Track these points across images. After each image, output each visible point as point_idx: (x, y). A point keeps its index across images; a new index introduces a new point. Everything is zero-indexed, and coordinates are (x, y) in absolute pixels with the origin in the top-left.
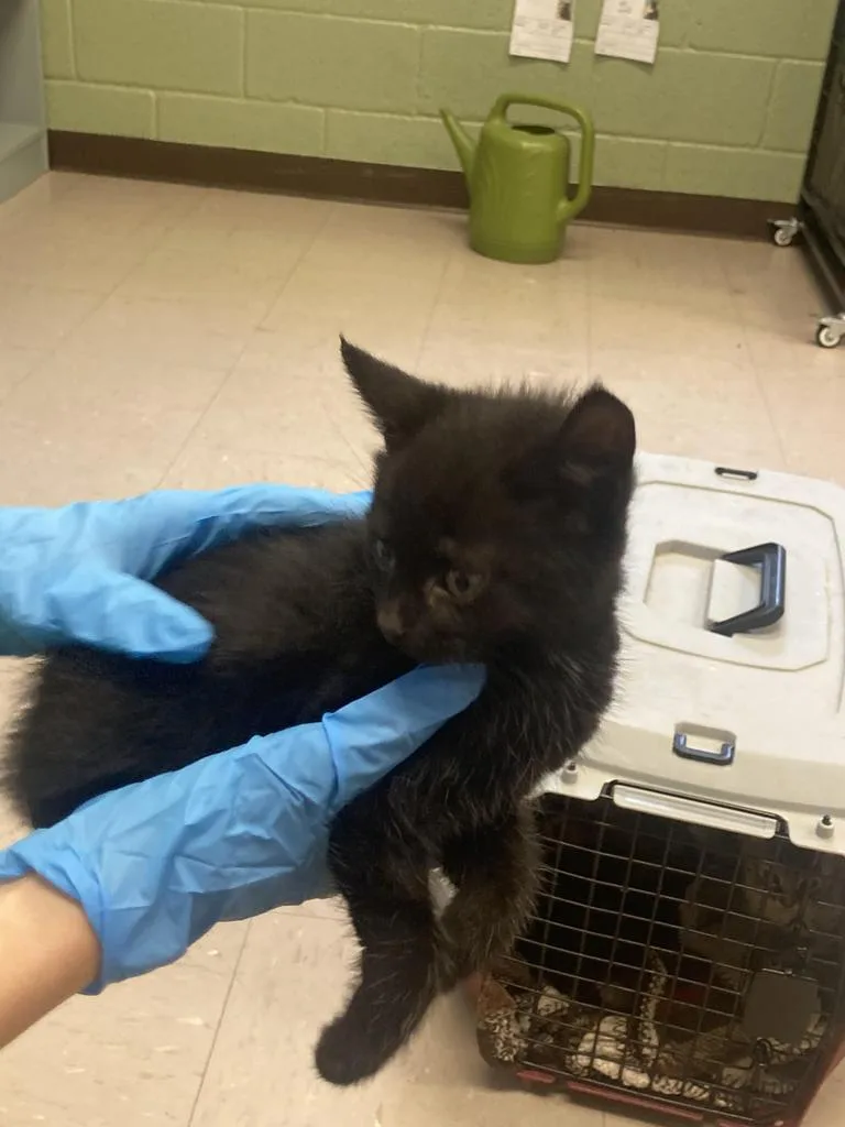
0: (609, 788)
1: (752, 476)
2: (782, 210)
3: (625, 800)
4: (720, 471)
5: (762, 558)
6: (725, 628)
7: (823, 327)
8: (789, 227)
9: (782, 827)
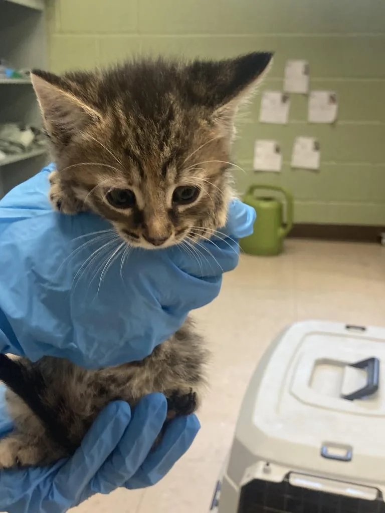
0: (287, 476)
1: (363, 329)
3: (296, 481)
4: (348, 327)
5: (367, 365)
6: (351, 397)
9: (380, 494)
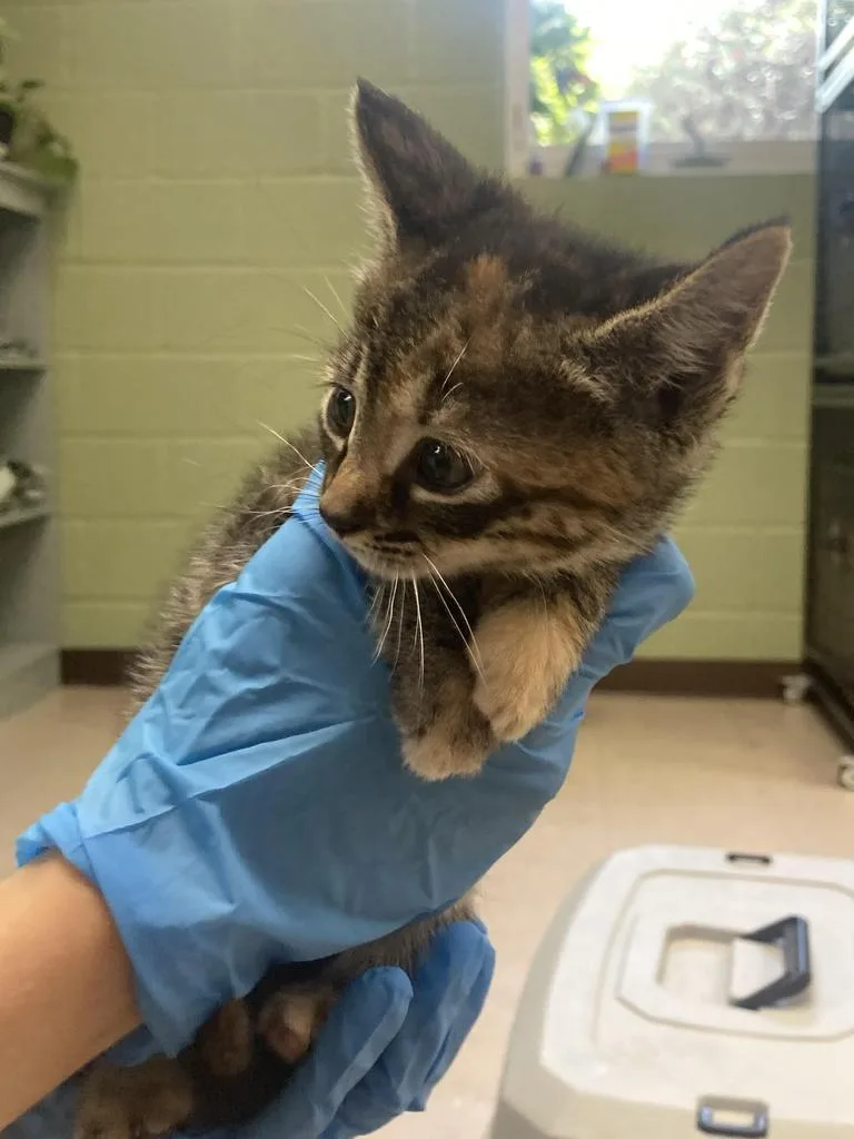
1: (766, 860)
2: (788, 668)
4: (733, 858)
5: (784, 933)
6: (753, 1003)
7: (843, 768)
8: (797, 684)
